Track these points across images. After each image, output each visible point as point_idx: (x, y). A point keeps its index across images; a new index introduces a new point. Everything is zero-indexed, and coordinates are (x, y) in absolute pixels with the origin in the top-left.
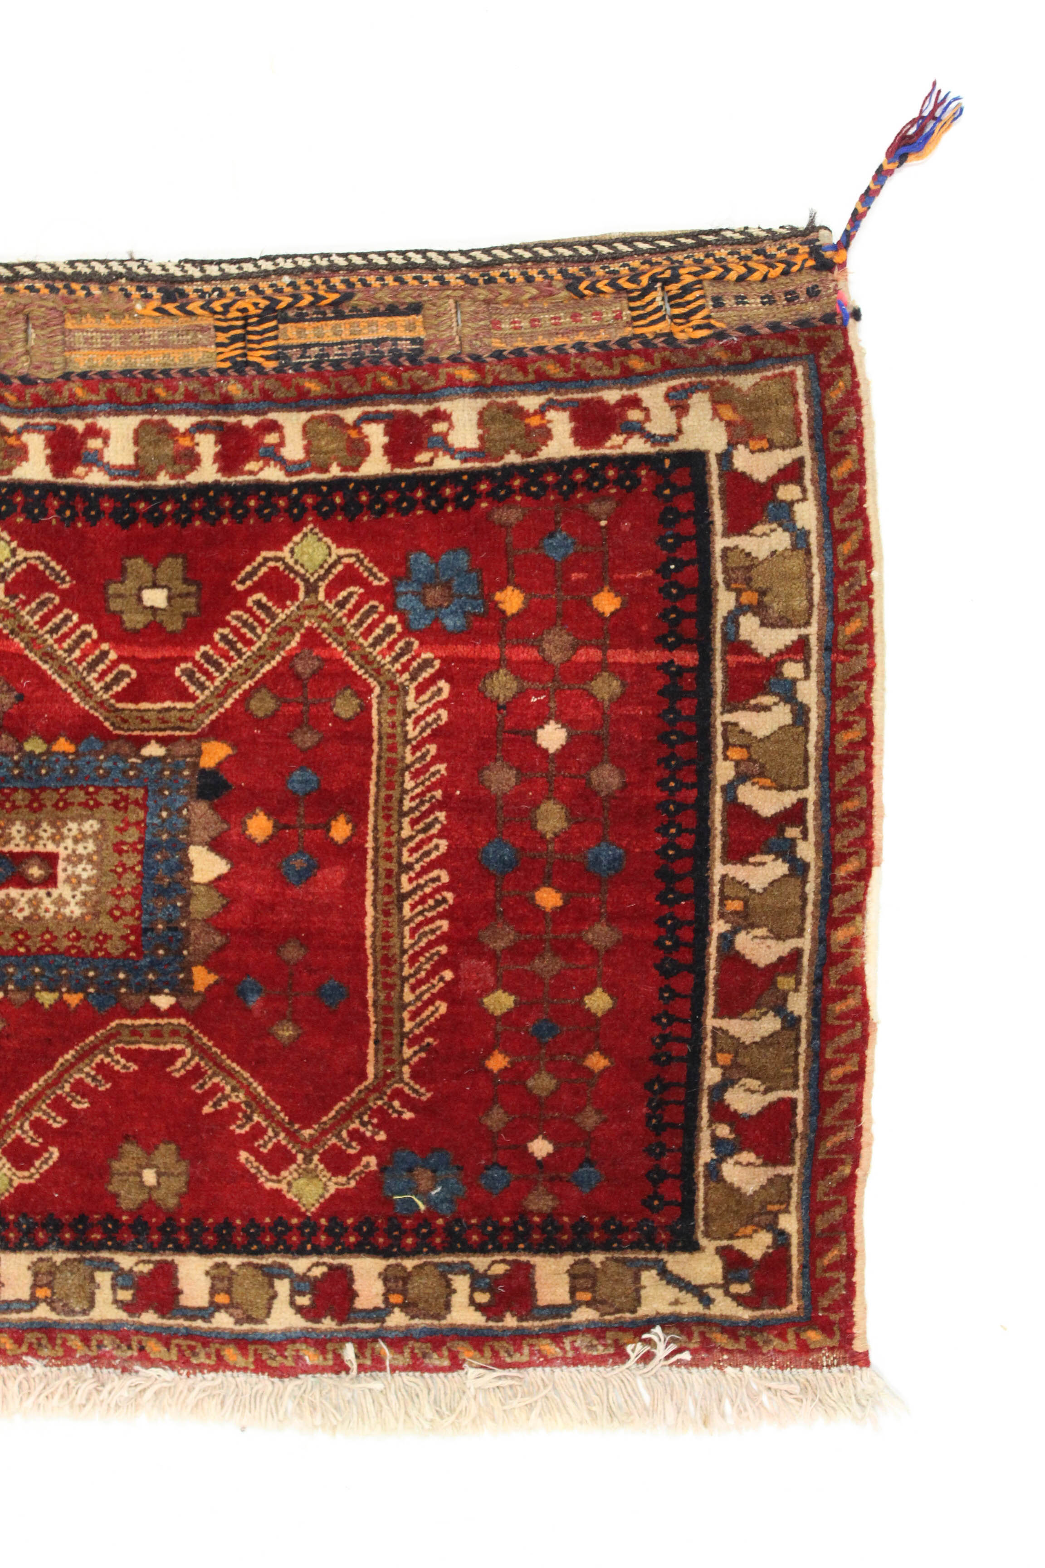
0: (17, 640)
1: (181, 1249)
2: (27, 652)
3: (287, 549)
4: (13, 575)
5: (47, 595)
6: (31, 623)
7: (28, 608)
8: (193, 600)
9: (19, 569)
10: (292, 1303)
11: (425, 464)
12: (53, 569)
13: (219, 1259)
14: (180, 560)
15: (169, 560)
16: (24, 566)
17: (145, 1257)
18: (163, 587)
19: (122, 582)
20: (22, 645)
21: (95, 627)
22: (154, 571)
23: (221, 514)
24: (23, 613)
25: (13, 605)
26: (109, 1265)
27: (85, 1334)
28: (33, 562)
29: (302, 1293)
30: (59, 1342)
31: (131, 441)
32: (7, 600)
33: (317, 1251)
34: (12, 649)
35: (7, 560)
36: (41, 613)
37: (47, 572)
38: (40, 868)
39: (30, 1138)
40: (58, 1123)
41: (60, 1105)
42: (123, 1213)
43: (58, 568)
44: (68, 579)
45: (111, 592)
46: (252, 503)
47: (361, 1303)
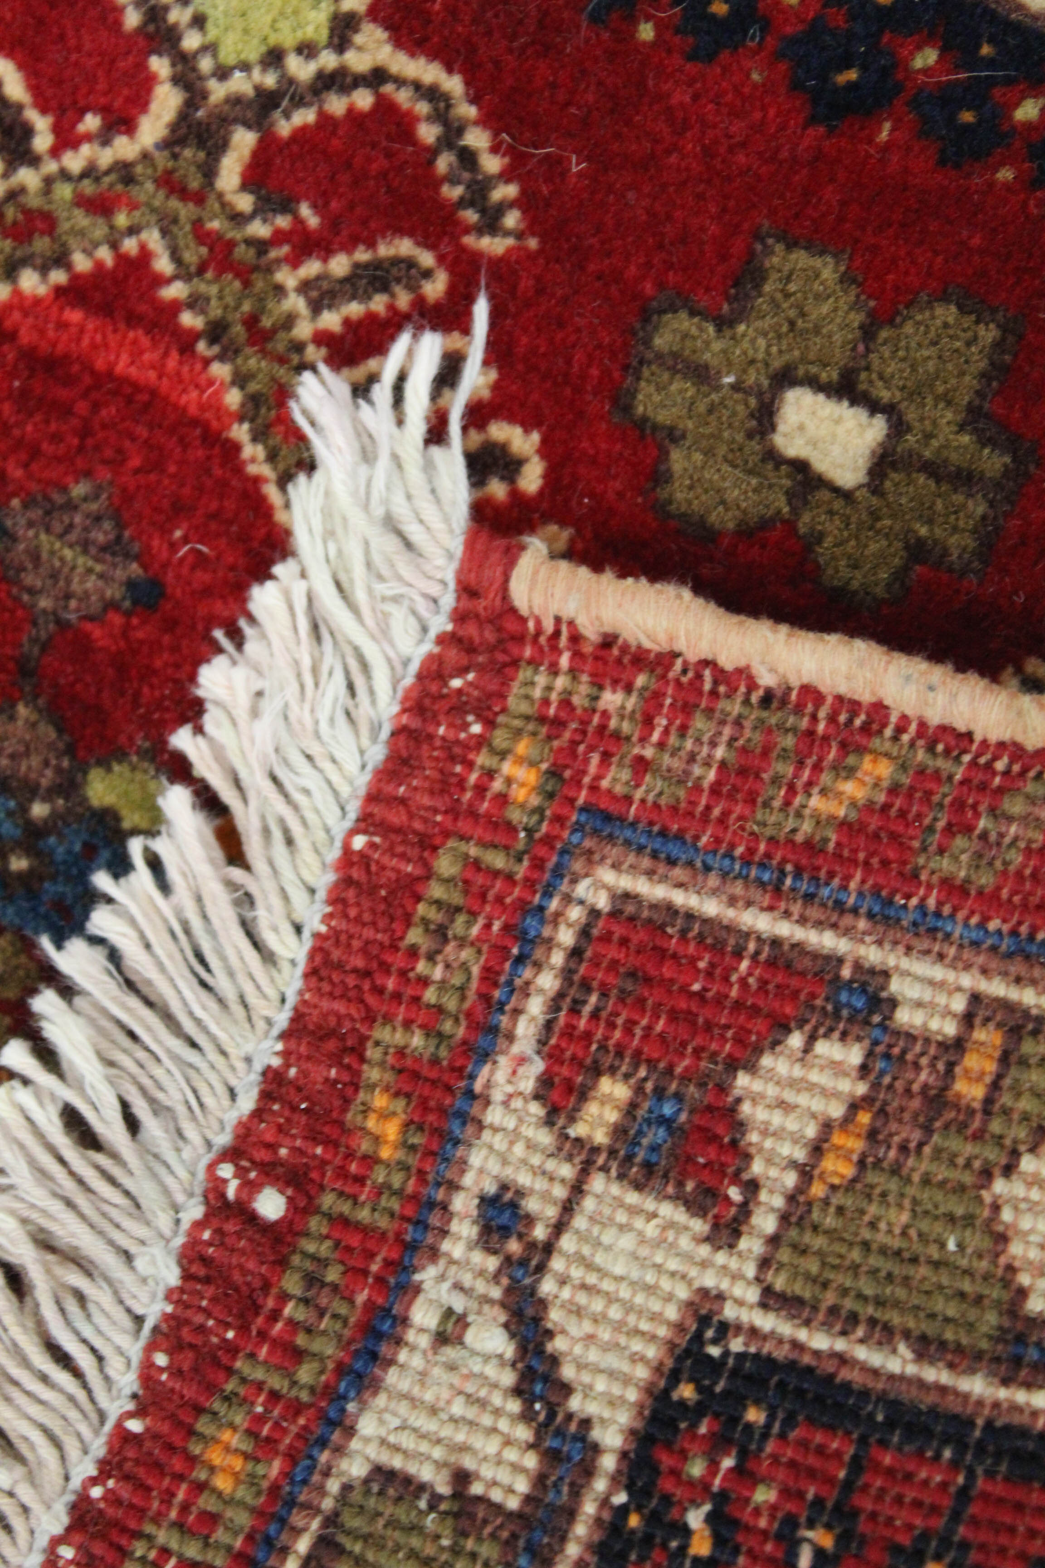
0: (221, 371)
2: (241, 432)
4: (305, 116)
5: (405, 247)
6: (303, 330)
7: (312, 268)
8: (974, 507)
9: (336, 105)
12: (468, 158)
14: (988, 334)
15: (947, 313)
16: (363, 99)
18: (874, 407)
19: (723, 324)
20: (233, 398)
21: (545, 449)
22: (868, 333)
24: (287, 278)
25: (259, 229)
28: (403, 97)
32: (245, 203)
34: (191, 398)
35: (307, 50)
36: (355, 309)
37: (444, 163)
43: (492, 164)
44: (512, 219)
45: (662, 341)
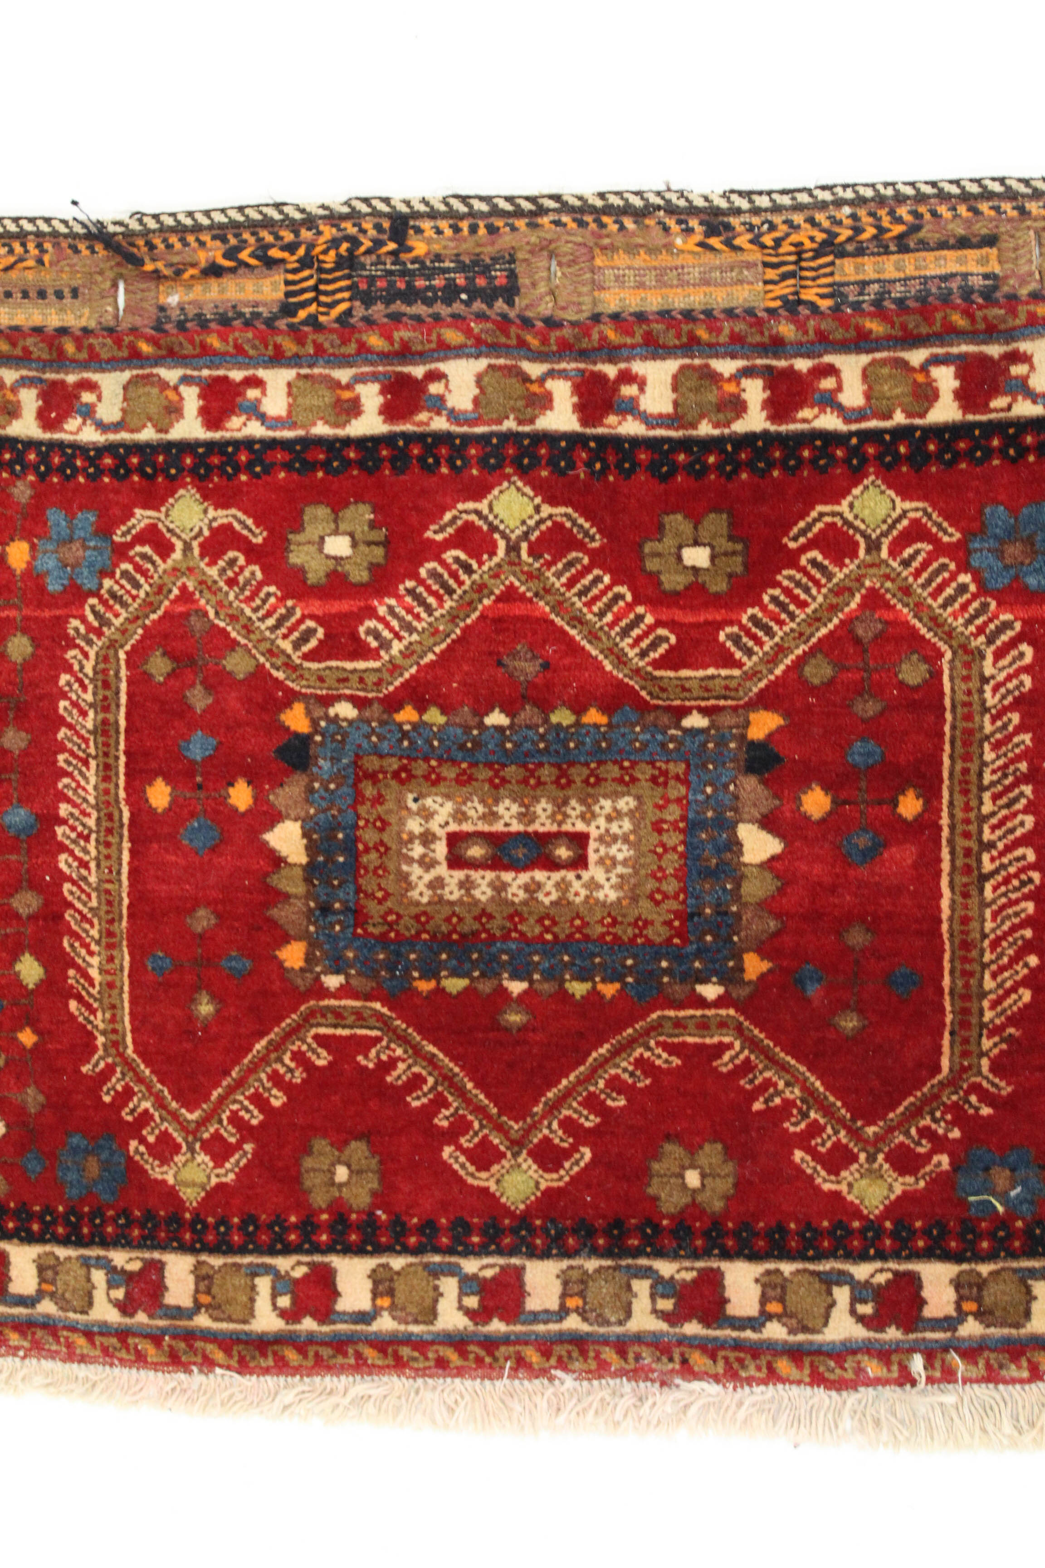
0: (541, 603)
1: (727, 1255)
2: (552, 616)
3: (845, 503)
4: (537, 533)
5: (574, 554)
6: (557, 585)
7: (553, 569)
8: (739, 559)
9: (543, 527)
10: (853, 1312)
11: (1002, 410)
12: (581, 527)
13: (771, 1266)
14: (725, 516)
15: (712, 516)
16: (549, 523)
17: (687, 1264)
18: (705, 545)
19: (659, 541)
20: (547, 609)
21: (629, 589)
22: (696, 528)
23: (771, 465)
24: (548, 574)
25: (537, 565)
26: (647, 1272)
27: (621, 1346)
28: (559, 519)
29: (864, 1301)
30: (592, 1354)
31: (669, 387)
32: (531, 560)
33: (882, 1256)
34: (537, 613)
35: (531, 517)
36: (568, 575)
37: (575, 530)
38: (568, 848)
39: (559, 1138)
40: (590, 1121)
41: (593, 1103)
42: (664, 1217)
43: (587, 525)
44: (598, 537)
45: (647, 550)
46: (806, 453)
47: (929, 1312)
